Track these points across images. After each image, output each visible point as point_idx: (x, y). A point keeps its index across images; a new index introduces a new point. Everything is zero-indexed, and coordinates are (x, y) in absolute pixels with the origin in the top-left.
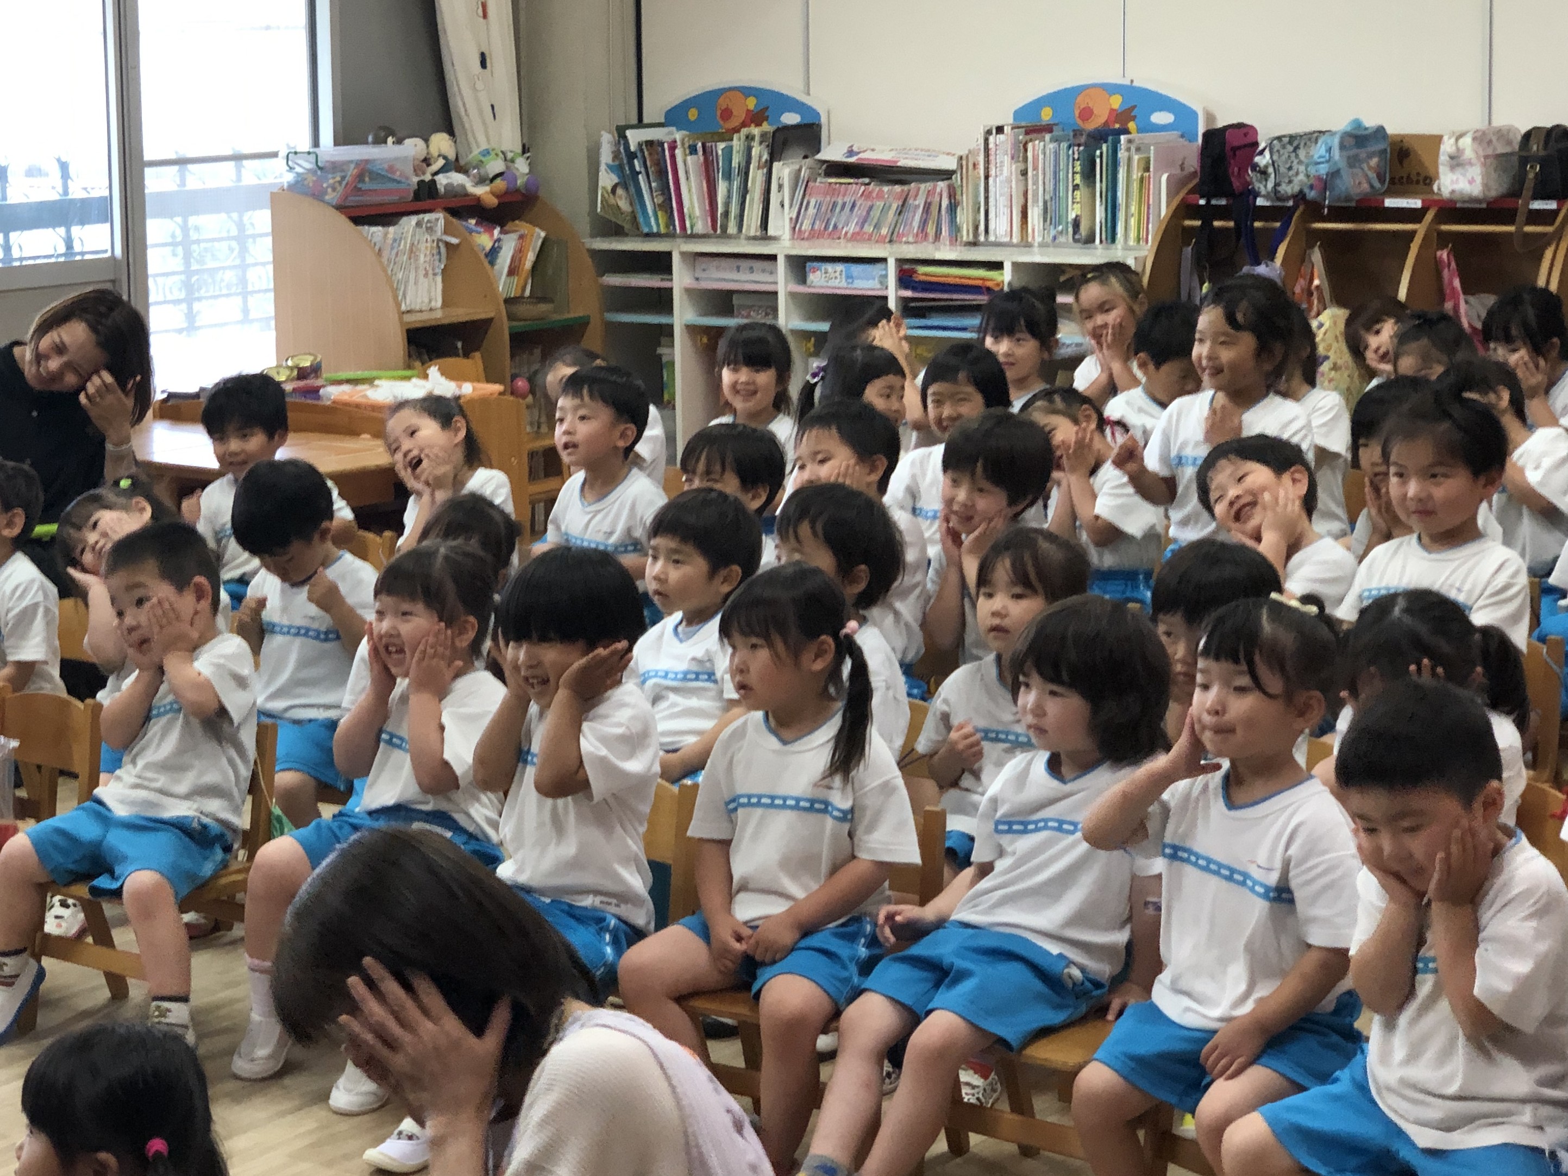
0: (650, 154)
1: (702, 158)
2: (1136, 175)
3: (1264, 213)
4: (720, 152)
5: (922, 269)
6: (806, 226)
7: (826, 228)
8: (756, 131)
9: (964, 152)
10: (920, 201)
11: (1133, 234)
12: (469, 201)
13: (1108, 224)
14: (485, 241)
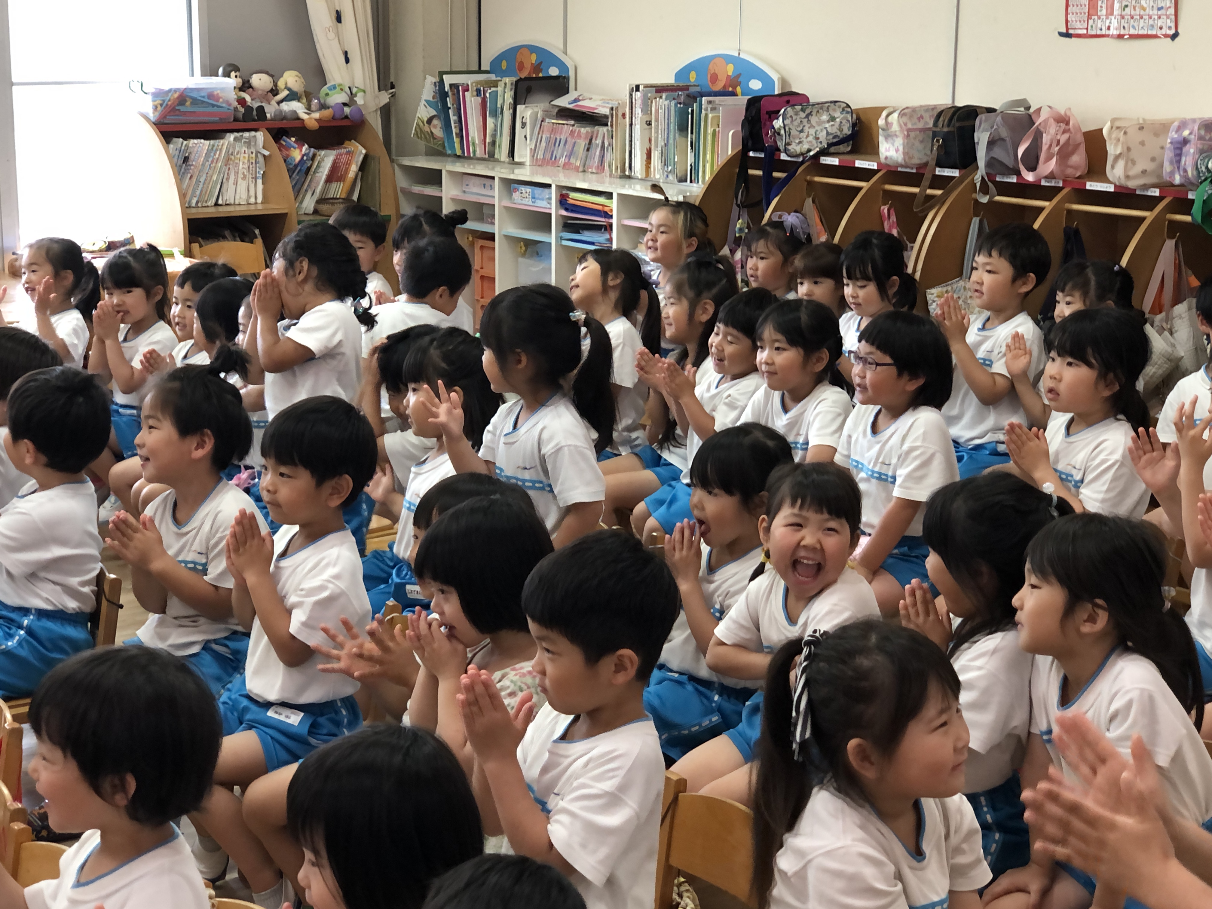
0: (453, 94)
1: (480, 99)
2: (710, 131)
3: (784, 166)
4: (487, 95)
5: (573, 195)
6: (540, 156)
7: (551, 158)
8: (507, 80)
9: (615, 104)
10: (599, 141)
12: (297, 124)
13: (695, 169)
14: (297, 155)
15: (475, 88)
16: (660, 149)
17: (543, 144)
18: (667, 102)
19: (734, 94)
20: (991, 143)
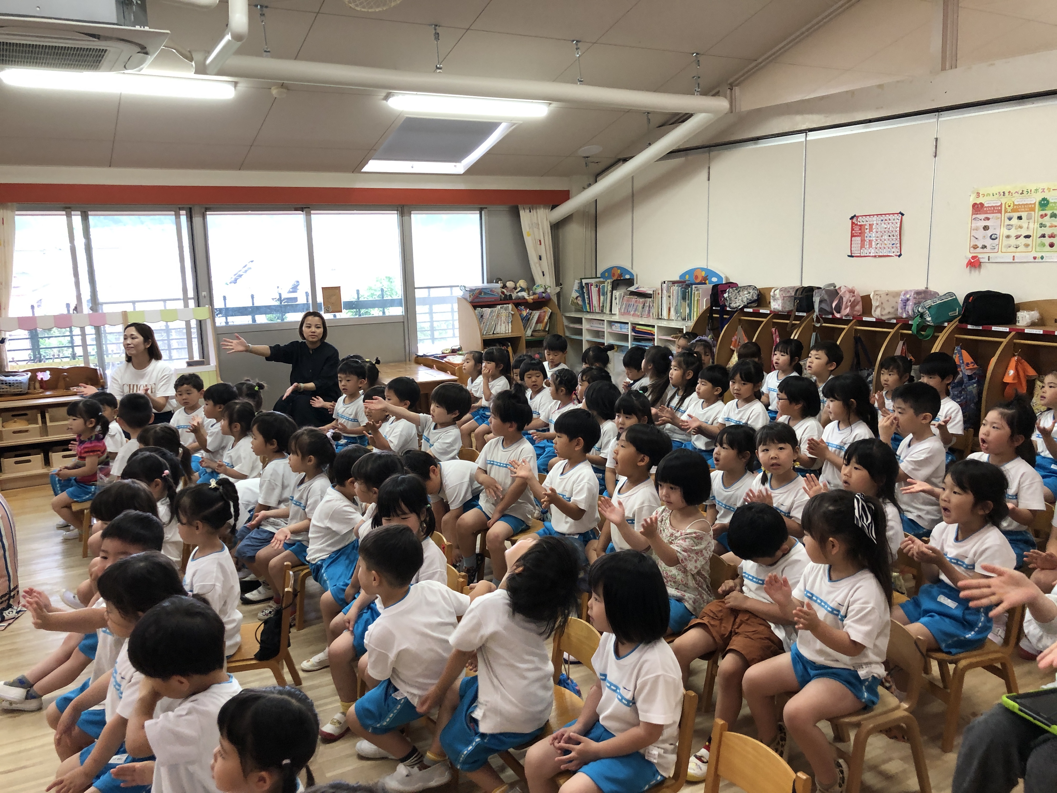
0: (587, 287)
1: (597, 289)
2: (696, 299)
3: (728, 313)
4: (602, 287)
5: (638, 327)
6: (623, 311)
8: (609, 281)
9: (655, 289)
10: (648, 304)
12: (524, 301)
13: (690, 314)
14: (524, 313)
15: (595, 284)
16: (674, 307)
17: (624, 306)
18: (677, 288)
19: (705, 284)
20: (821, 302)
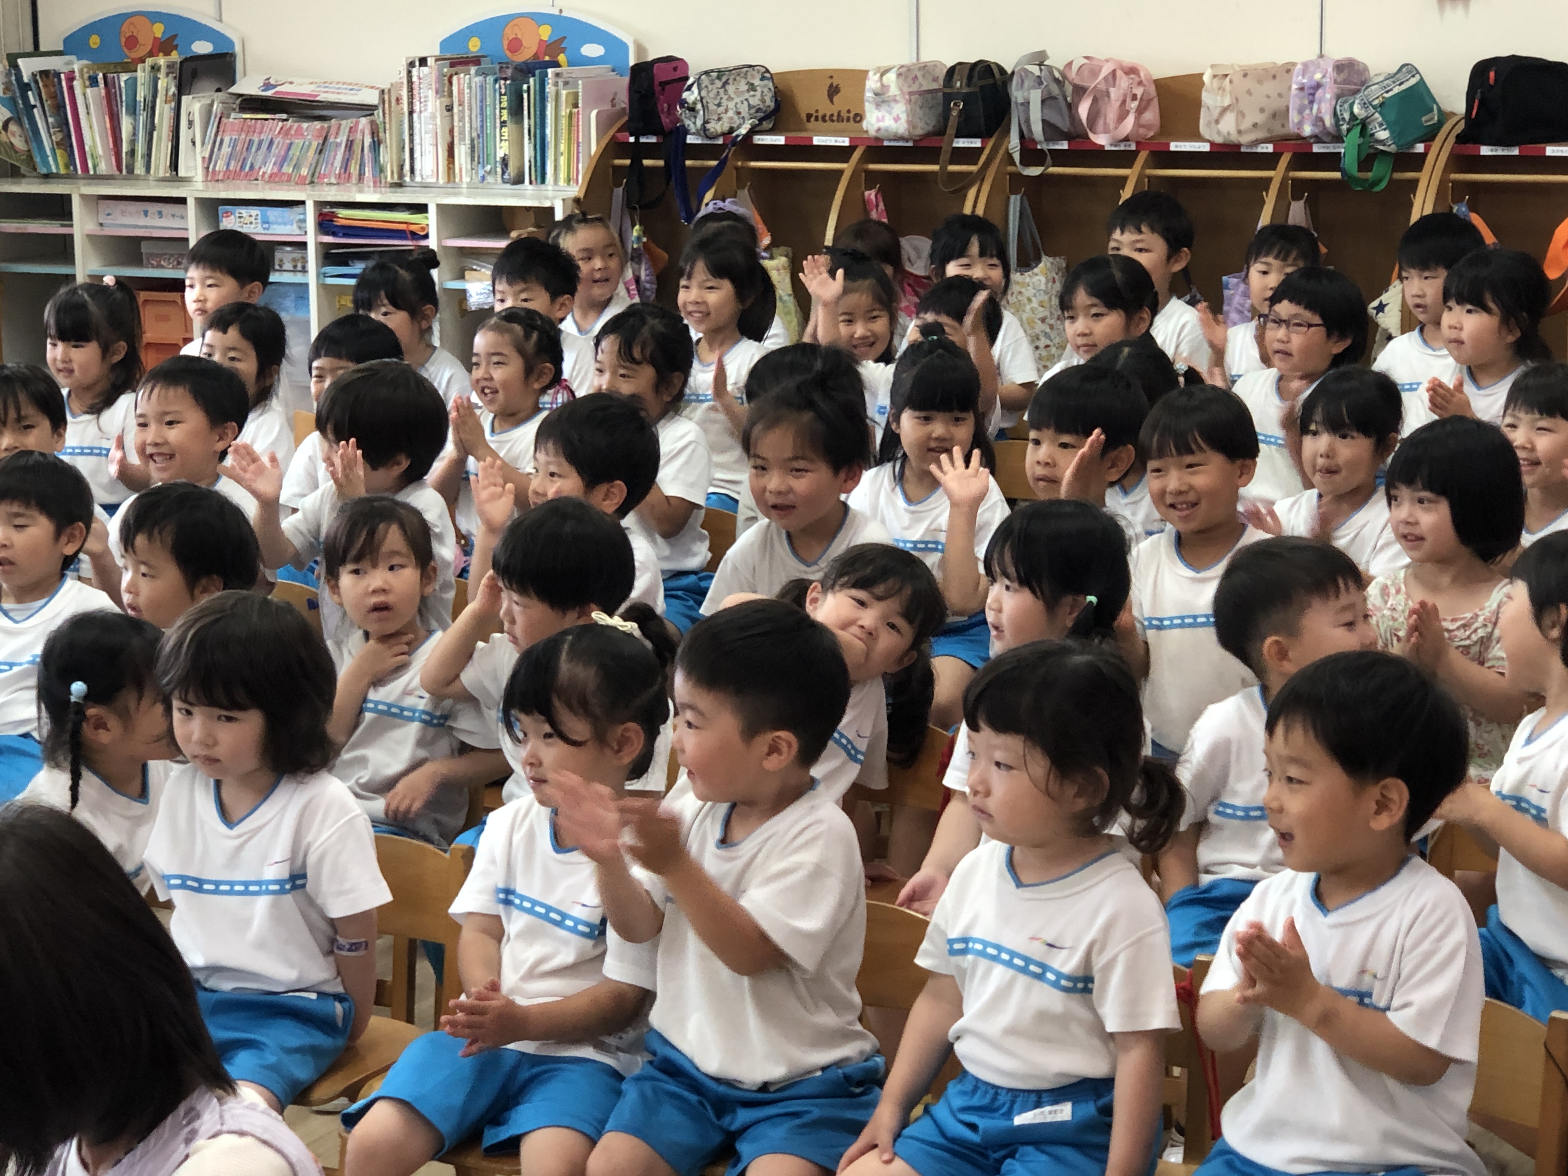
0: (45, 86)
1: (103, 92)
2: (564, 112)
3: (695, 151)
4: (123, 84)
5: (343, 213)
6: (220, 166)
7: (242, 167)
9: (386, 86)
11: (562, 175)
13: (535, 165)
15: (86, 76)
16: (468, 141)
17: (226, 149)
18: (479, 79)
20: (1043, 102)
